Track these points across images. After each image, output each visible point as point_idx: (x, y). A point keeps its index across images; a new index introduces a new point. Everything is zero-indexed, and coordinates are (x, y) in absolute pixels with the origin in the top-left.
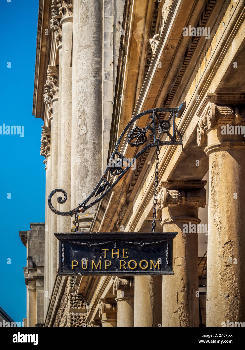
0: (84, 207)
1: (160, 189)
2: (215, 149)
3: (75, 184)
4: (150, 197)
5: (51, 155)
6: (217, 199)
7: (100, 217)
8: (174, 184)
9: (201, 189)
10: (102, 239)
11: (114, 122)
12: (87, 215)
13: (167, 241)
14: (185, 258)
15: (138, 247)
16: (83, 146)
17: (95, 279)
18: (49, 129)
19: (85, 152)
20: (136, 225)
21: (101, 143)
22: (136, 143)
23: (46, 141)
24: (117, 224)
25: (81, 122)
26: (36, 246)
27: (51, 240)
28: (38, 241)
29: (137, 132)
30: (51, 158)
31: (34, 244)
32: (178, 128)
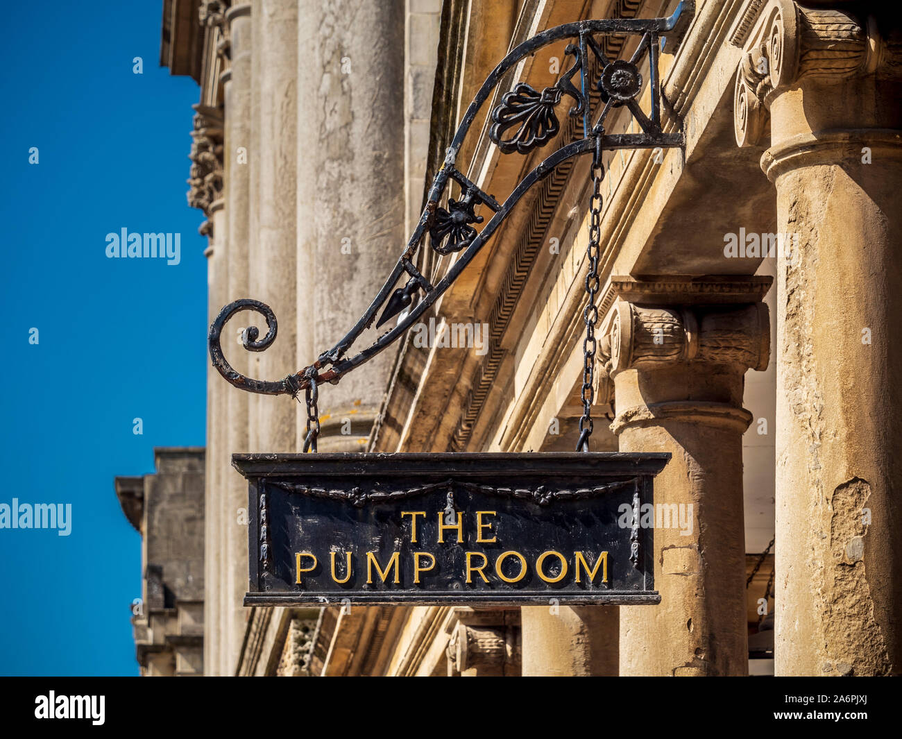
0: (337, 364)
1: (608, 304)
2: (798, 157)
3: (311, 301)
4: (575, 336)
5: (226, 206)
6: (807, 332)
7: (398, 412)
8: (656, 286)
9: (753, 304)
10: (403, 477)
11: (446, 75)
12: (355, 409)
13: (633, 484)
14: (700, 549)
15: (530, 504)
16: (337, 170)
17: (385, 633)
18: (218, 115)
19: (347, 187)
20: (526, 436)
21: (401, 158)
22: (522, 139)
23: (208, 155)
24: (460, 434)
25: (332, 85)
26: (176, 528)
27: (226, 504)
28: (182, 511)
29: (524, 101)
30: (227, 216)
31: (169, 521)
32: (669, 90)
